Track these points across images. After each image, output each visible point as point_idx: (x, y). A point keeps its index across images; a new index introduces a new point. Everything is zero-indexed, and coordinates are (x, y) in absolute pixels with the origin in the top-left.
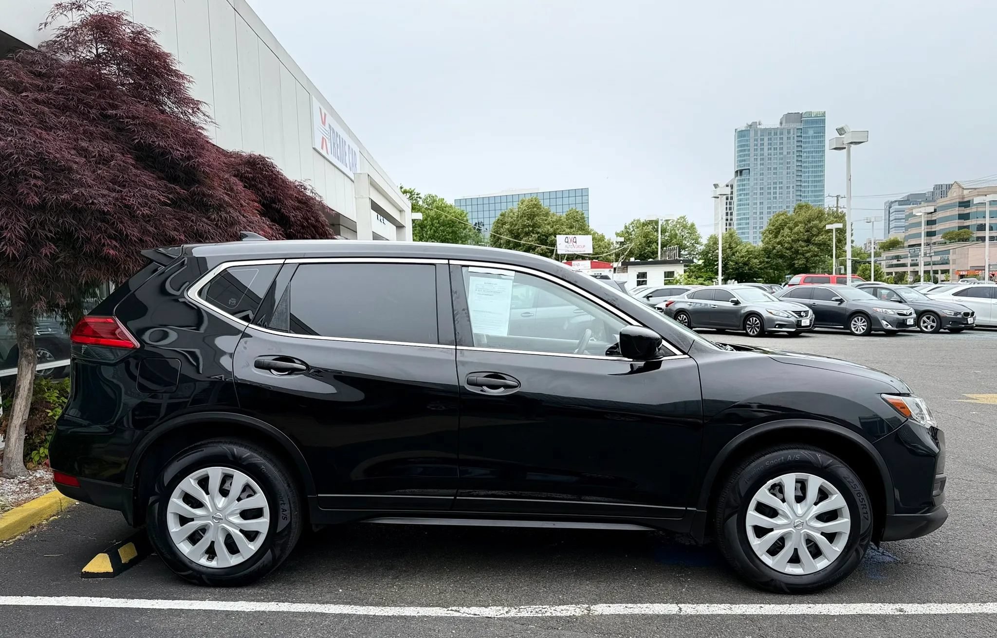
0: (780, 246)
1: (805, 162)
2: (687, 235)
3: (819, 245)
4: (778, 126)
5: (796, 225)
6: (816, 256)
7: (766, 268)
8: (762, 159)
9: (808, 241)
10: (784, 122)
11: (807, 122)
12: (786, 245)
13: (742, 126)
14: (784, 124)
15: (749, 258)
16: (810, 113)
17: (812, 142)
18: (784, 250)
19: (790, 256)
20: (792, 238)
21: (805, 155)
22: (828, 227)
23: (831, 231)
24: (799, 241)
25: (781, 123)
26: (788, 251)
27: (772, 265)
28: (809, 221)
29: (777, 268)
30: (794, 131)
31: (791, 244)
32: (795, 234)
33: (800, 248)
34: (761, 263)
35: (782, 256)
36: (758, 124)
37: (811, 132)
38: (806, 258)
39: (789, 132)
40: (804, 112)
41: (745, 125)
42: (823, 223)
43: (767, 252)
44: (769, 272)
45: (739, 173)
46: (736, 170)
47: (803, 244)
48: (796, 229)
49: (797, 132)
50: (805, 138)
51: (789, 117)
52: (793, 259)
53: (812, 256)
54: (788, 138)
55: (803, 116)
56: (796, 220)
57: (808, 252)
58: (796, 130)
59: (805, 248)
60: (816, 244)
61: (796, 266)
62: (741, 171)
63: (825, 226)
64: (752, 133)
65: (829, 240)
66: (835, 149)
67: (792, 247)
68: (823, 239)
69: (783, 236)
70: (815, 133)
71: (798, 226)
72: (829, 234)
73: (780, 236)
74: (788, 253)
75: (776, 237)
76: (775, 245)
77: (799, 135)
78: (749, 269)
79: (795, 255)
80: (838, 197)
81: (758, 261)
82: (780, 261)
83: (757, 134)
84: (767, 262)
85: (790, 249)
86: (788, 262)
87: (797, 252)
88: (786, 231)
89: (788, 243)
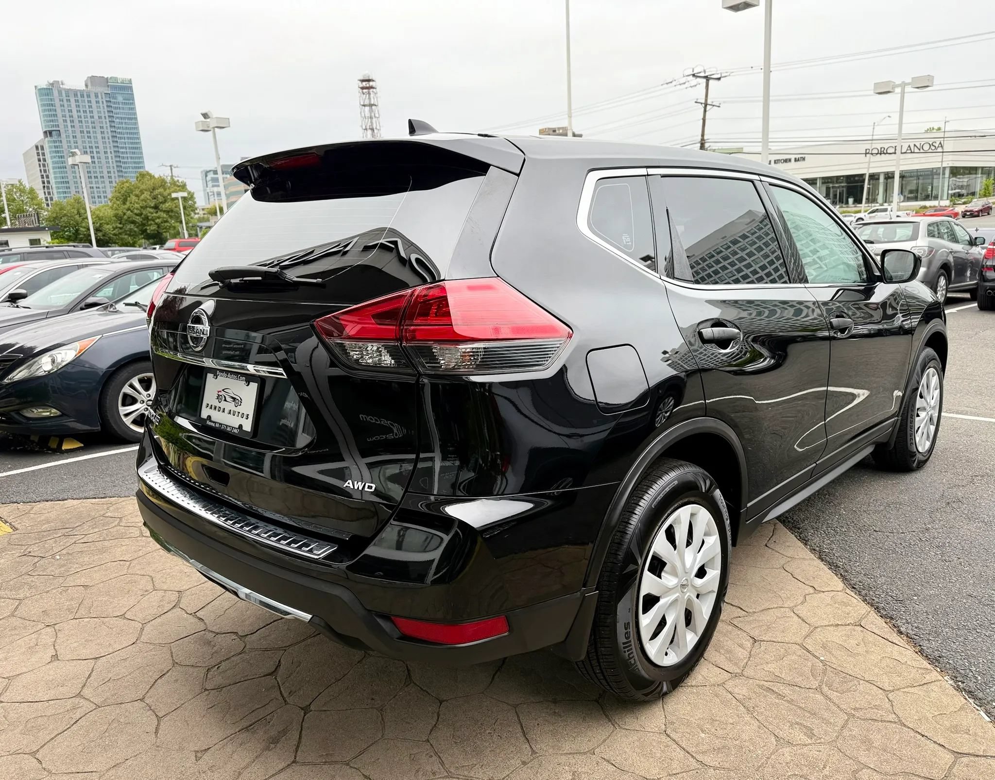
0: (129, 212)
1: (119, 128)
2: (27, 200)
3: (167, 212)
4: (84, 88)
5: (142, 192)
6: (166, 222)
7: (120, 234)
8: (72, 121)
9: (156, 207)
10: (89, 84)
11: (115, 87)
12: (136, 211)
13: (43, 84)
14: (90, 87)
15: (101, 224)
16: (116, 79)
17: (123, 109)
18: (134, 216)
19: (141, 222)
20: (141, 204)
21: (118, 120)
22: (174, 195)
23: (177, 199)
24: (147, 207)
25: (86, 86)
26: (138, 217)
27: (125, 231)
28: (154, 189)
29: (131, 233)
30: (102, 96)
31: (140, 211)
32: (142, 200)
33: (149, 214)
34: (114, 229)
35: (133, 222)
36: (60, 83)
37: (120, 99)
38: (156, 224)
39: (96, 96)
40: (109, 77)
41: (47, 83)
42: (168, 191)
43: (119, 218)
44: (124, 238)
45: (48, 133)
46: (44, 130)
47: (152, 210)
48: (142, 197)
49: (105, 97)
50: (115, 103)
51: (93, 80)
52: (144, 225)
53: (162, 223)
54: (97, 102)
55: (109, 81)
56: (141, 188)
57: (159, 218)
58: (103, 94)
59: (155, 214)
60: (164, 211)
61: (148, 231)
62: (50, 132)
63: (170, 194)
64: (56, 93)
65: (176, 207)
66: (202, 130)
67: (141, 214)
68: (169, 206)
69: (131, 203)
70: (124, 99)
71: (143, 193)
72: (175, 202)
73: (128, 203)
74: (138, 219)
75: (124, 203)
76: (125, 211)
77: (108, 99)
78: (104, 236)
79: (145, 222)
80: (171, 166)
81: (111, 227)
82: (132, 226)
83: (61, 93)
84: (121, 228)
85: (140, 215)
86: (140, 227)
87: (147, 218)
88: (133, 198)
89: (137, 209)
